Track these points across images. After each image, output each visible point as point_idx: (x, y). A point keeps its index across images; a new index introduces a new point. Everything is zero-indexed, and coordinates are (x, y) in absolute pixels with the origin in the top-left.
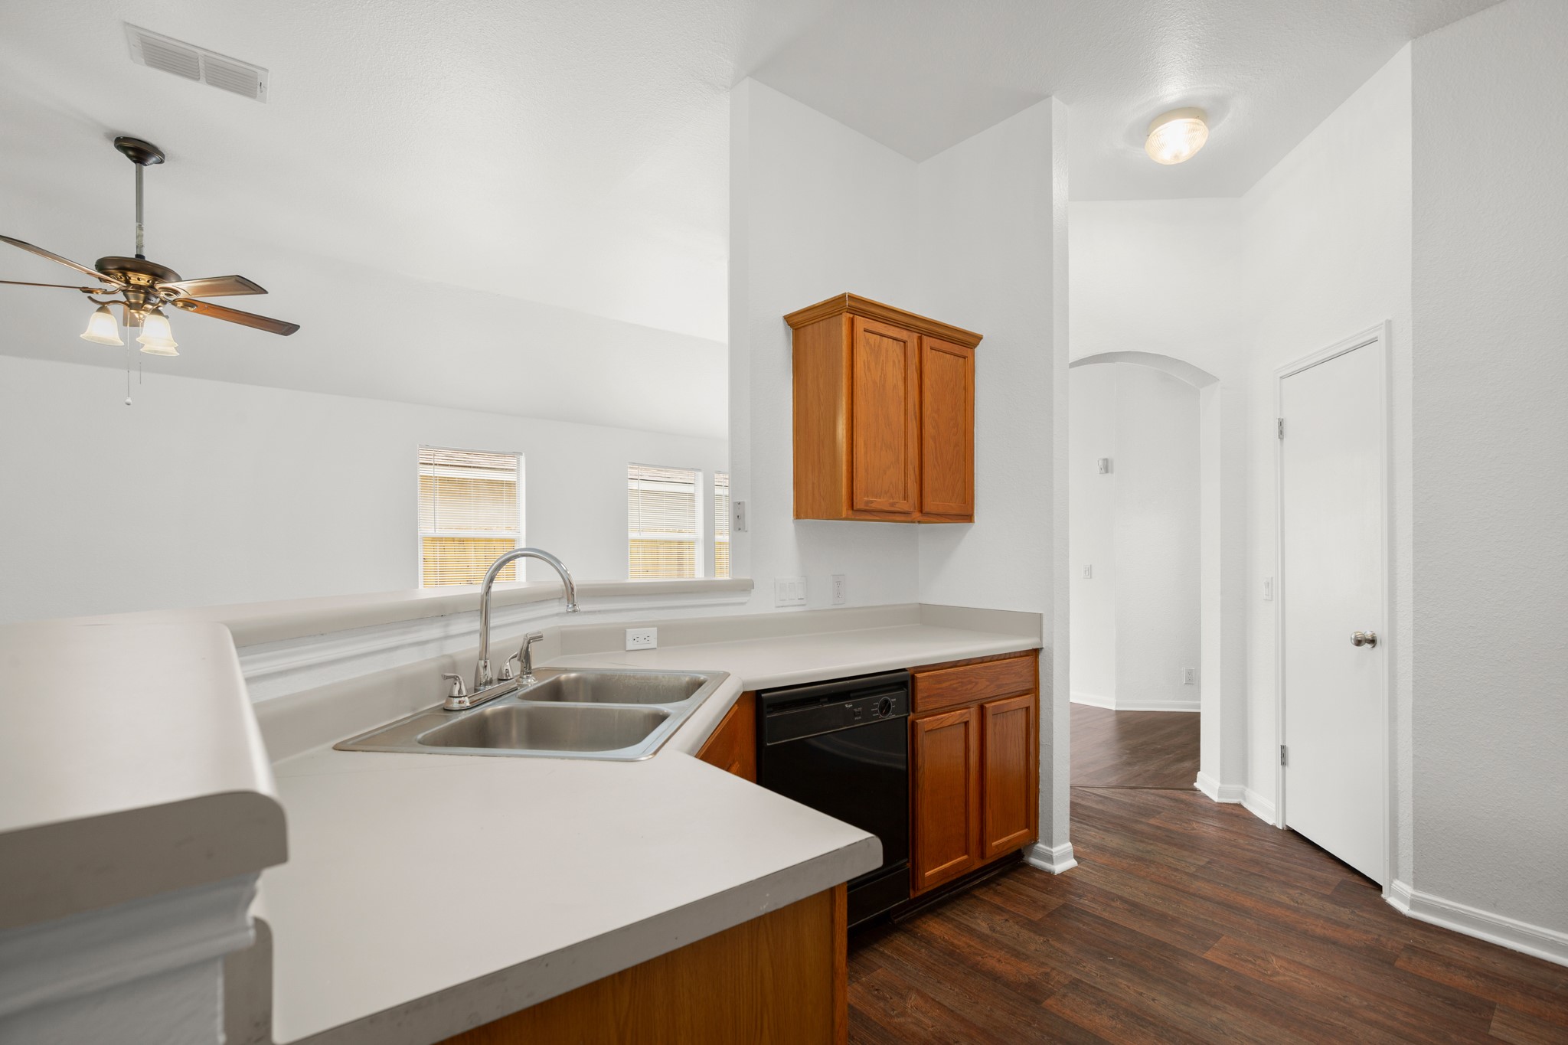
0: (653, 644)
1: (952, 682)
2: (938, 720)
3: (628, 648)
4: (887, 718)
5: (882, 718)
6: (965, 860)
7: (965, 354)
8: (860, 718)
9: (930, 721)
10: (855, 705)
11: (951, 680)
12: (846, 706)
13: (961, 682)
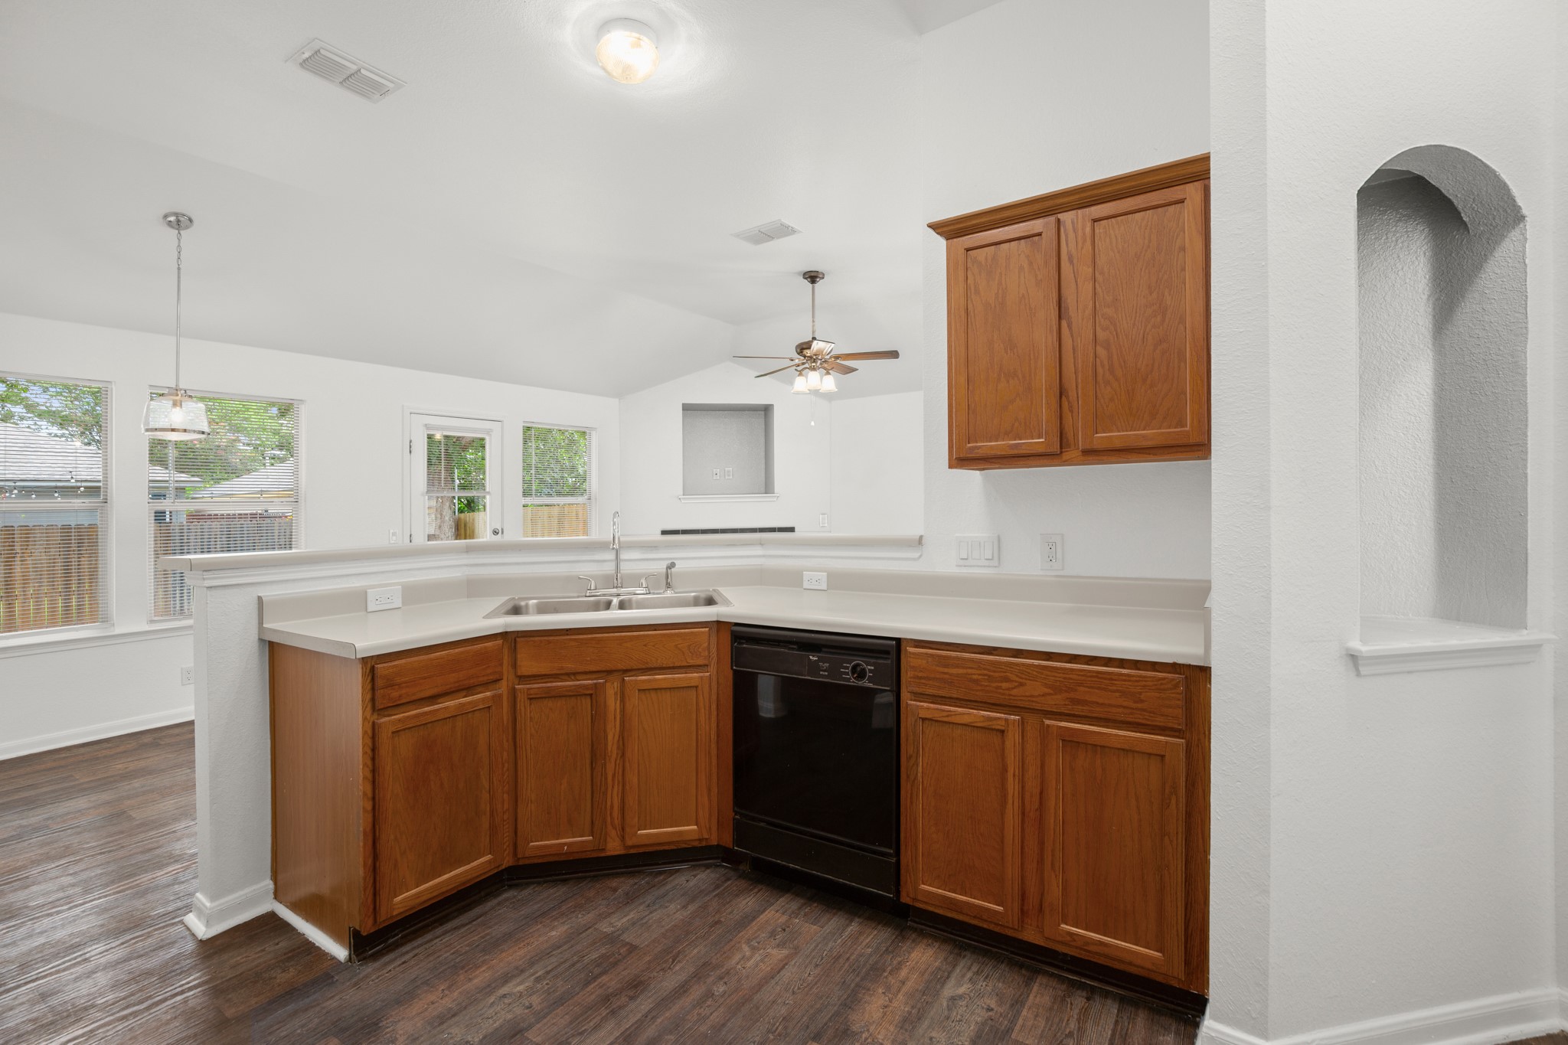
0: (824, 586)
1: (970, 671)
2: (943, 711)
3: (804, 587)
4: (860, 683)
5: (853, 682)
6: (996, 912)
7: (1180, 197)
8: (826, 673)
9: (928, 709)
10: (821, 659)
11: (967, 668)
12: (811, 657)
13: (989, 676)
